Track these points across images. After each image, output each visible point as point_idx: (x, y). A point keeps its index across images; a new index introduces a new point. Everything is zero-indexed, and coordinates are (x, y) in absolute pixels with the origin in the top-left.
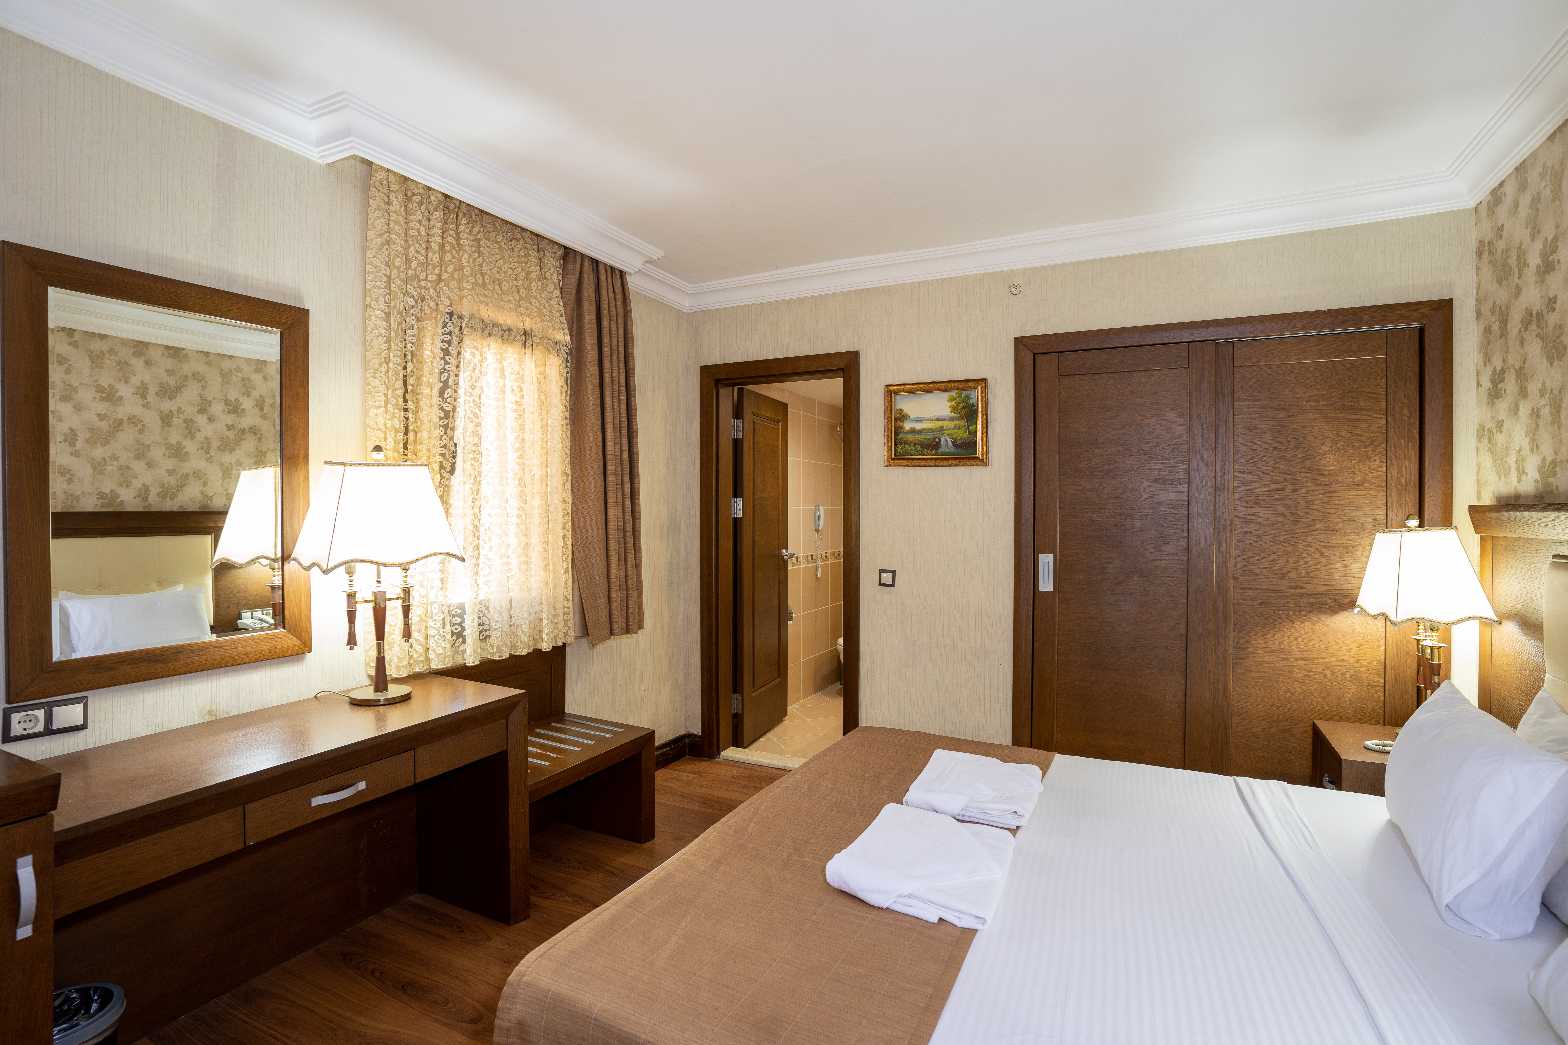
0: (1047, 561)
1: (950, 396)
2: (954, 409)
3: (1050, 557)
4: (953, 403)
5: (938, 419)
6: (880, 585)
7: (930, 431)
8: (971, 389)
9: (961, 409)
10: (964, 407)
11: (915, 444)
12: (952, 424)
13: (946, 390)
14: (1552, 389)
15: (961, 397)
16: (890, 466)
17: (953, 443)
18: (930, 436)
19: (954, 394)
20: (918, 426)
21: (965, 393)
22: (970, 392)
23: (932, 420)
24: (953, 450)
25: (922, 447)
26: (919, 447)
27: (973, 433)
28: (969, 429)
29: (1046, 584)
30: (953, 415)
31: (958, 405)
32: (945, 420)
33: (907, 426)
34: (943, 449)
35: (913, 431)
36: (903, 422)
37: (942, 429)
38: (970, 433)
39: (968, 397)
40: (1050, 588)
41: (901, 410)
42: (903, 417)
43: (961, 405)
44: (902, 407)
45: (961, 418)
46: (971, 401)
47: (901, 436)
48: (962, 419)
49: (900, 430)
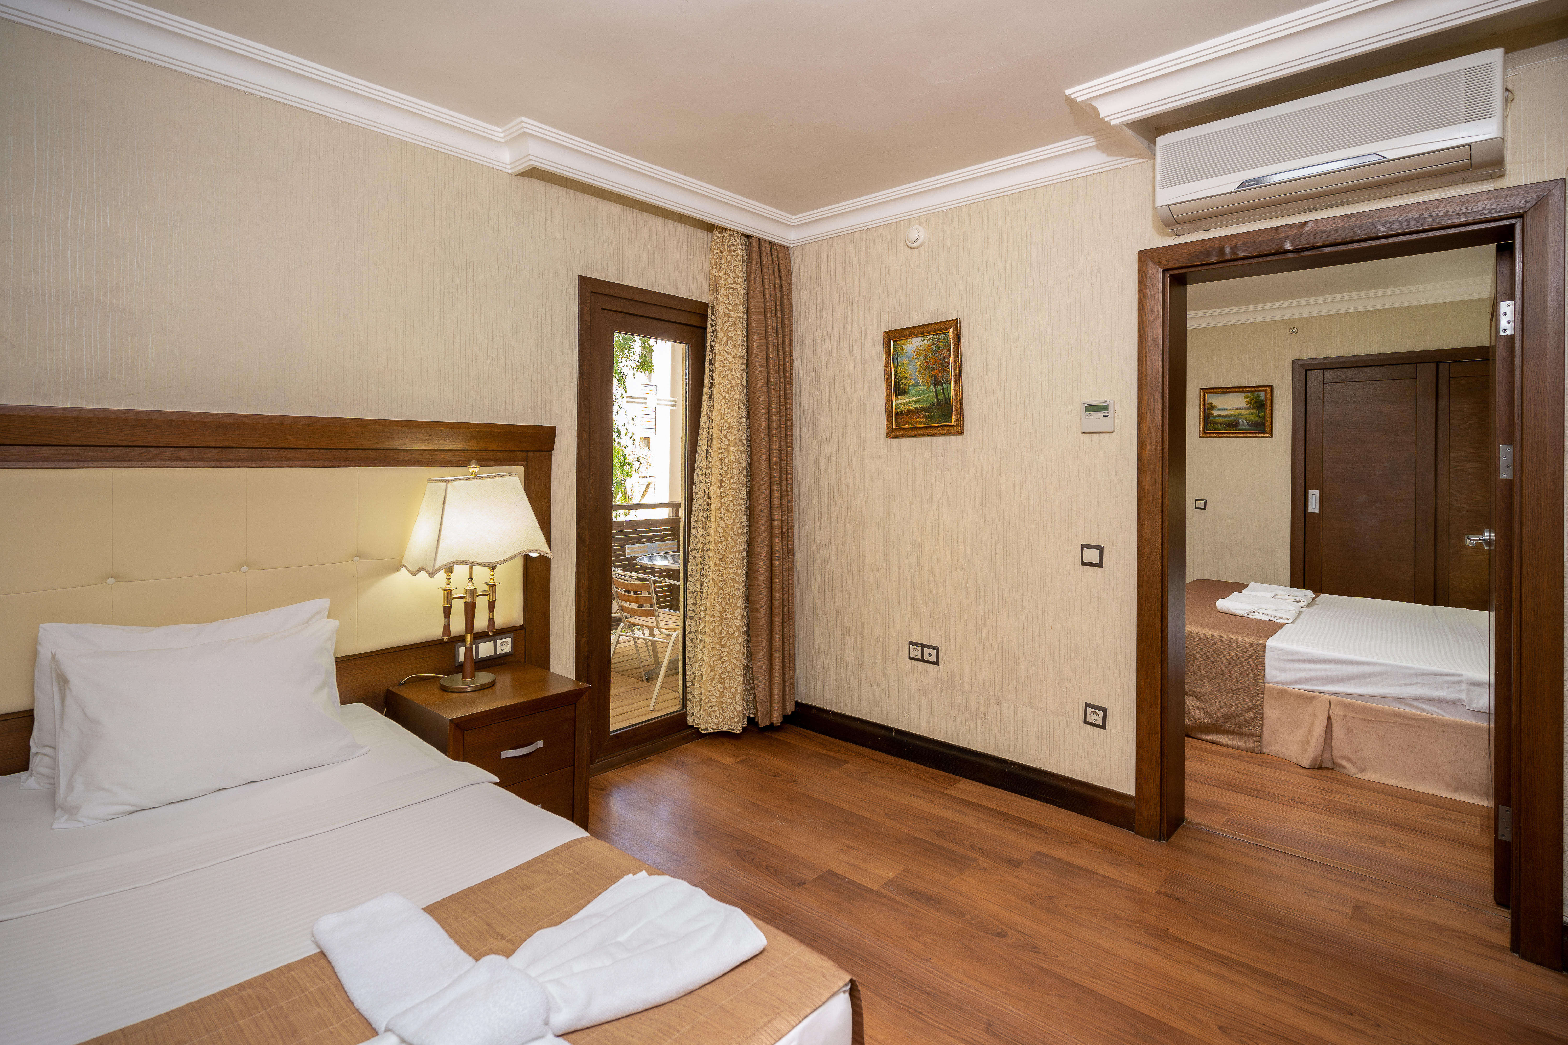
0: (1314, 494)
1: (1246, 395)
2: (1248, 403)
3: (1317, 492)
4: (1248, 399)
5: (1237, 409)
6: (1197, 509)
7: (1231, 416)
8: (1261, 391)
9: (1254, 403)
10: (1256, 402)
11: (1221, 424)
12: (1247, 412)
13: (1243, 392)
15: (1254, 396)
16: (1203, 437)
17: (1248, 423)
18: (1232, 419)
19: (1249, 394)
20: (1223, 413)
21: (1257, 393)
22: (1260, 393)
23: (1233, 409)
24: (1248, 427)
25: (1225, 426)
26: (1223, 426)
27: (1262, 417)
28: (1259, 415)
29: (1314, 507)
30: (1248, 406)
31: (1251, 401)
32: (1242, 409)
33: (1215, 413)
34: (1240, 427)
35: (1219, 416)
36: (1212, 410)
37: (1240, 415)
38: (1259, 417)
39: (1259, 396)
40: (1317, 511)
41: (1212, 403)
42: (1212, 407)
43: (1253, 401)
44: (1211, 402)
45: (1253, 408)
46: (1261, 398)
47: (1211, 419)
48: (1254, 409)
49: (1210, 415)
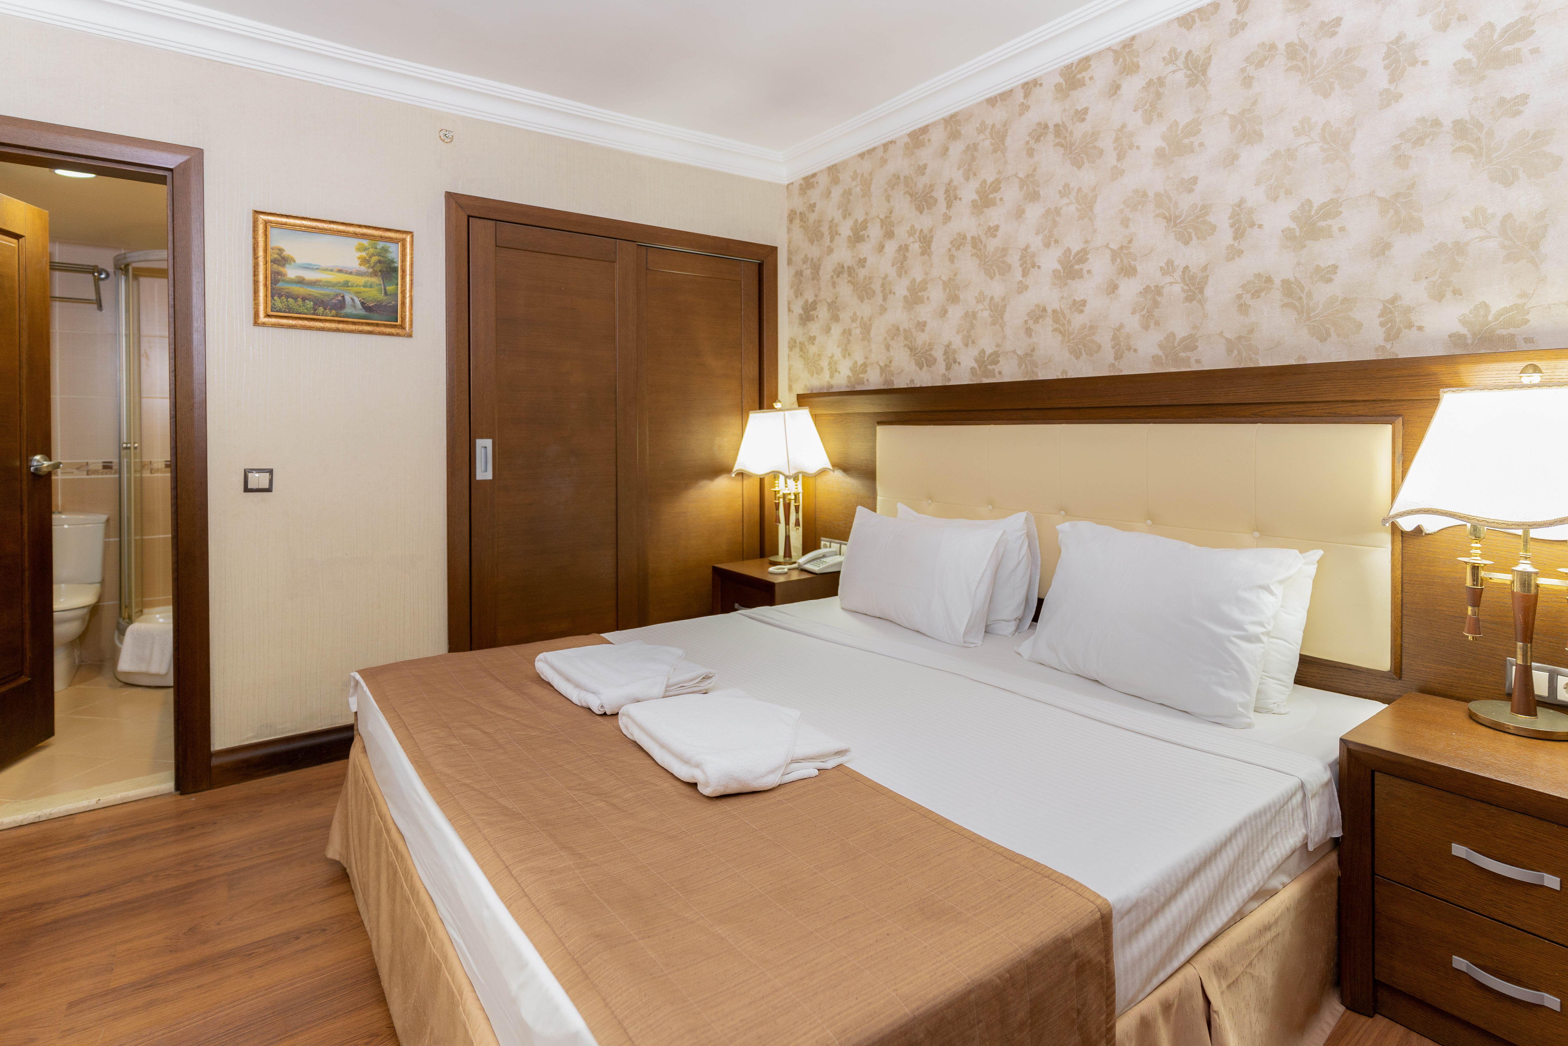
0: (484, 446)
1: (360, 244)
2: (364, 261)
3: (488, 443)
4: (364, 254)
5: (340, 271)
6: (247, 489)
7: (328, 284)
8: (391, 240)
9: (375, 264)
10: (380, 262)
11: (304, 299)
12: (362, 280)
13: (356, 235)
14: (862, 318)
15: (376, 248)
16: (264, 325)
17: (363, 304)
18: (330, 291)
19: (366, 243)
20: (309, 276)
21: (381, 245)
22: (388, 244)
23: (332, 270)
24: (363, 312)
25: (315, 304)
26: (310, 304)
27: (390, 295)
28: (385, 290)
29: (484, 472)
30: (363, 269)
31: (370, 257)
32: (351, 273)
33: (291, 273)
34: (348, 310)
35: (301, 282)
36: (283, 266)
37: (346, 284)
38: (386, 293)
39: (385, 250)
40: (489, 476)
41: (281, 250)
42: (282, 260)
43: (375, 259)
44: (281, 245)
45: (374, 274)
46: (390, 256)
47: (280, 285)
48: (376, 275)
49: (275, 278)
